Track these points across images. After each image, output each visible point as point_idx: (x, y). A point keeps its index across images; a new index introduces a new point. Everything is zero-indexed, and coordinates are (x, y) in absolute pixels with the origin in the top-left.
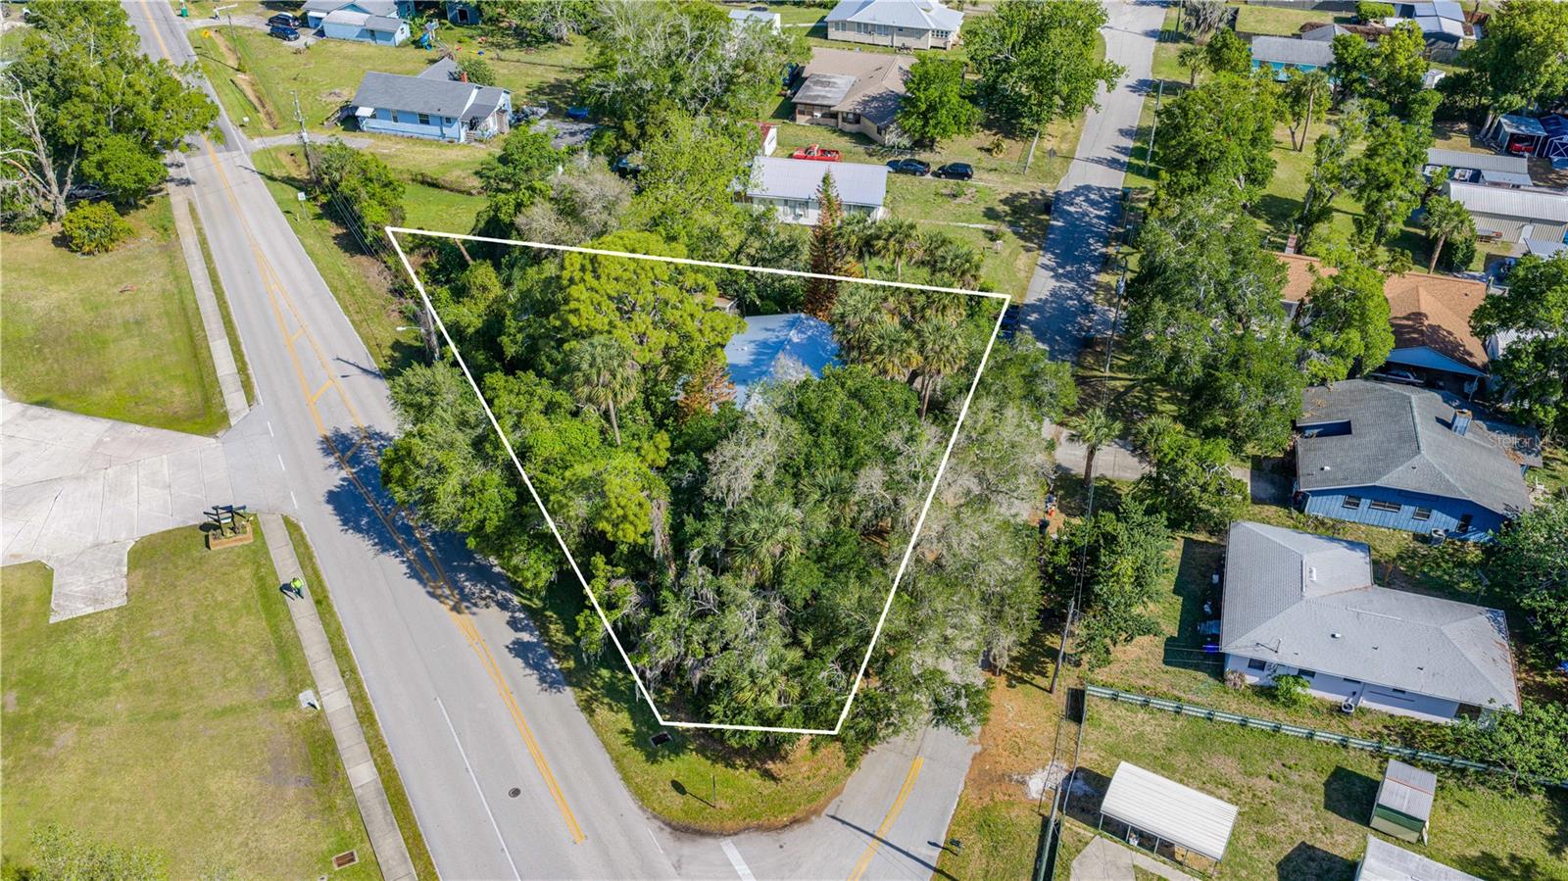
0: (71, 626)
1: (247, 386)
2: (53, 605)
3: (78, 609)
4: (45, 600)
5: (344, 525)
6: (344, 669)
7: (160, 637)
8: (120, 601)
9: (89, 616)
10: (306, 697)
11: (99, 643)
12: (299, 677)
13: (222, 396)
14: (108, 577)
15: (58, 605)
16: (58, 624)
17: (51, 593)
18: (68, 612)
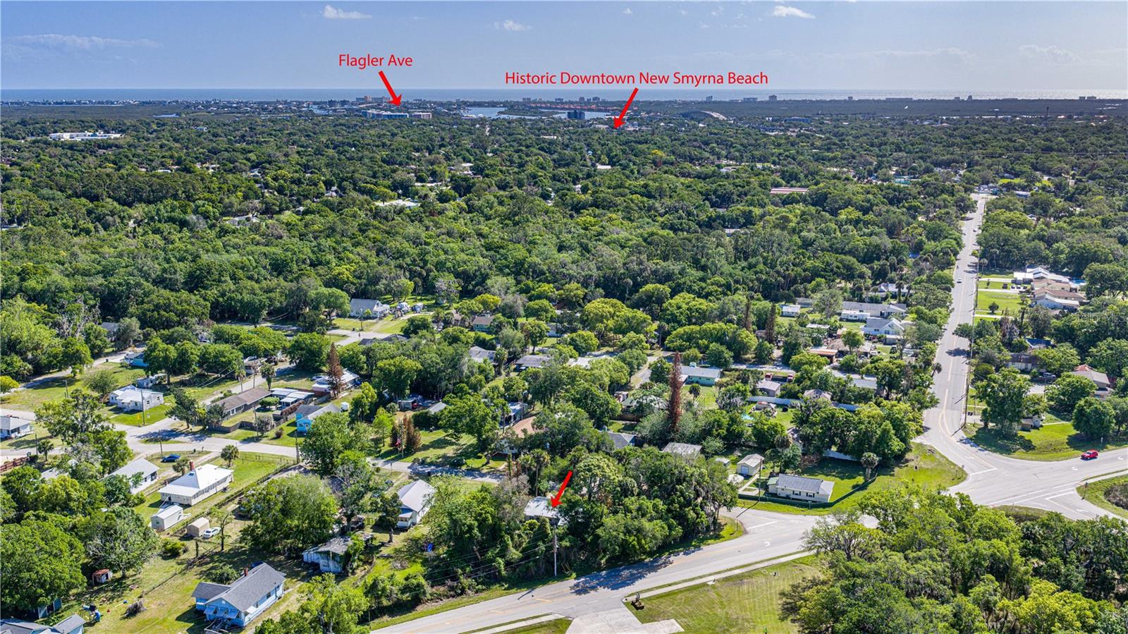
1: (536, 617)
6: (699, 578)
10: (711, 583)
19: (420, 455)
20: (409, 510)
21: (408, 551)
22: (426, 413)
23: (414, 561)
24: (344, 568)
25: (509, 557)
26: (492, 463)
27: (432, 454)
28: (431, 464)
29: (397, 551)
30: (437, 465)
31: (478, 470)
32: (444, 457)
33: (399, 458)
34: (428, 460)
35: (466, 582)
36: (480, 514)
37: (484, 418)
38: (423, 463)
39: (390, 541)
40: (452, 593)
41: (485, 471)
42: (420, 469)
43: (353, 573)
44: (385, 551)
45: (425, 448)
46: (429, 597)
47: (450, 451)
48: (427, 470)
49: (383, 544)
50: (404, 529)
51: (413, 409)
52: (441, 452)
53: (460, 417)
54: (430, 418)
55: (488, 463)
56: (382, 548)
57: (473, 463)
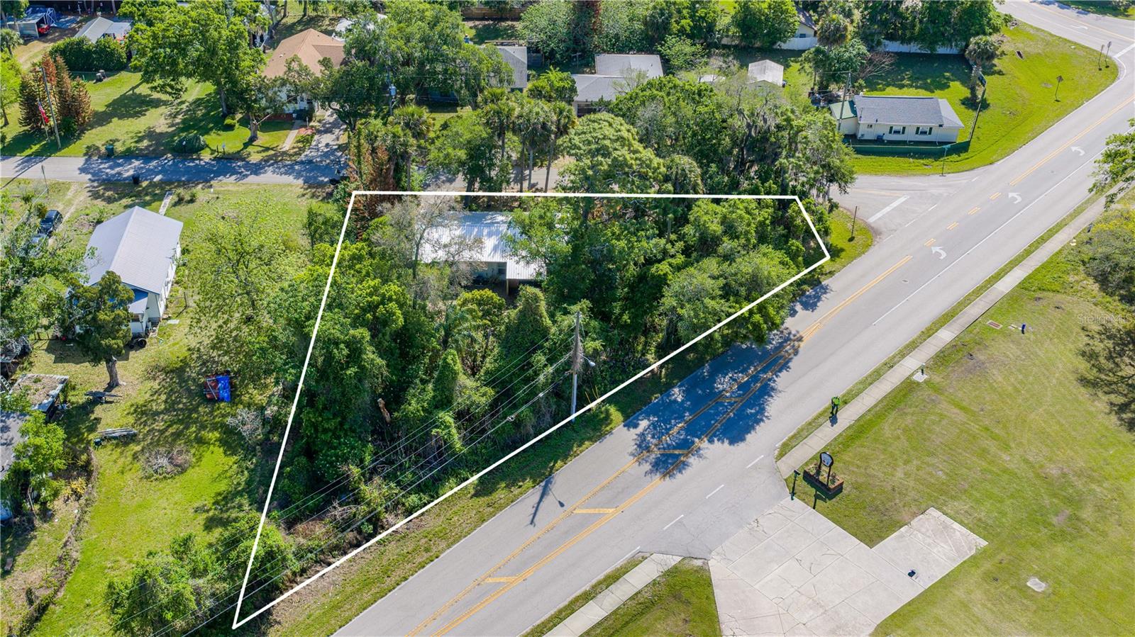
0: (978, 527)
1: (613, 578)
2: (973, 552)
3: (962, 535)
4: (974, 561)
5: (763, 420)
6: (887, 368)
7: (941, 470)
8: (933, 512)
9: (961, 523)
10: (919, 378)
11: (977, 501)
12: (909, 387)
13: (639, 592)
14: (919, 534)
15: (970, 549)
16: (984, 538)
17: (965, 562)
18: (970, 538)
19: (96, 137)
20: (140, 293)
21: (171, 407)
22: (80, 42)
23: (201, 441)
24: (17, 509)
25: (460, 401)
26: (264, 138)
27: (123, 132)
28: (129, 155)
29: (142, 412)
30: (146, 156)
31: (237, 156)
32: (150, 134)
33: (50, 150)
34: (119, 148)
35: (374, 492)
36: (372, 307)
37: (232, 46)
38: (110, 154)
39: (113, 385)
40: (350, 535)
41: (255, 158)
42: (107, 169)
43: (46, 515)
44: (112, 419)
45: (102, 119)
46: (297, 566)
47: (158, 120)
48: (128, 171)
49: (97, 399)
50: (137, 342)
51: (42, 36)
52: (140, 124)
53: (180, 46)
54: (89, 52)
55: (253, 139)
56: (99, 411)
57: (220, 142)
